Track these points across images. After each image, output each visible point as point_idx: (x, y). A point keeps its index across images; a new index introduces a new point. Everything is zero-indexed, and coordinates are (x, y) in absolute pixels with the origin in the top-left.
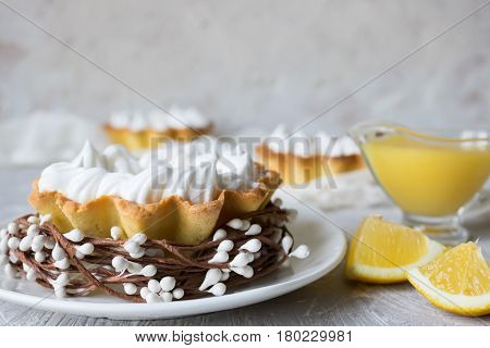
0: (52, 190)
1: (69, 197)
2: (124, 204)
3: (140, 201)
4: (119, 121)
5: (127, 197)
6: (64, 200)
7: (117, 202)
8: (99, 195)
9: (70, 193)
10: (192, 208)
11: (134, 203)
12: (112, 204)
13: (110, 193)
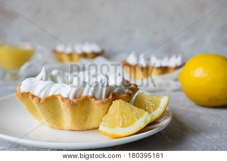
0: (27, 91)
1: (36, 95)
2: (63, 99)
3: (71, 97)
4: (60, 48)
5: (65, 95)
6: (33, 96)
7: (59, 98)
8: (50, 94)
9: (36, 93)
10: (96, 102)
11: (68, 98)
12: (57, 99)
13: (56, 94)
